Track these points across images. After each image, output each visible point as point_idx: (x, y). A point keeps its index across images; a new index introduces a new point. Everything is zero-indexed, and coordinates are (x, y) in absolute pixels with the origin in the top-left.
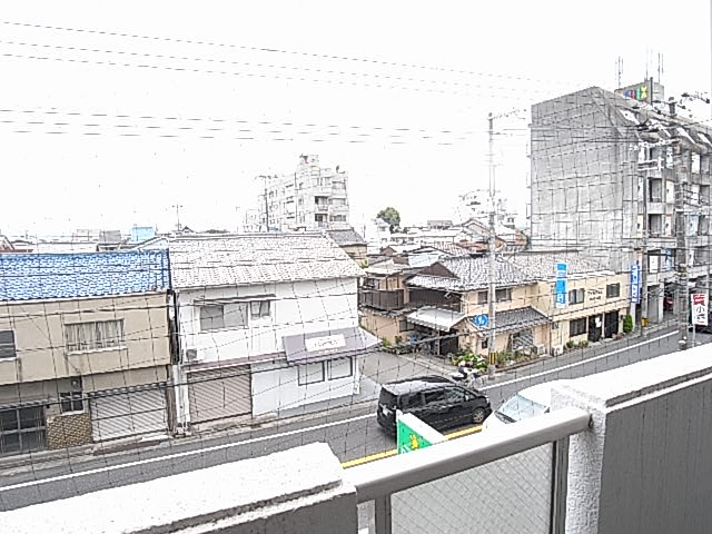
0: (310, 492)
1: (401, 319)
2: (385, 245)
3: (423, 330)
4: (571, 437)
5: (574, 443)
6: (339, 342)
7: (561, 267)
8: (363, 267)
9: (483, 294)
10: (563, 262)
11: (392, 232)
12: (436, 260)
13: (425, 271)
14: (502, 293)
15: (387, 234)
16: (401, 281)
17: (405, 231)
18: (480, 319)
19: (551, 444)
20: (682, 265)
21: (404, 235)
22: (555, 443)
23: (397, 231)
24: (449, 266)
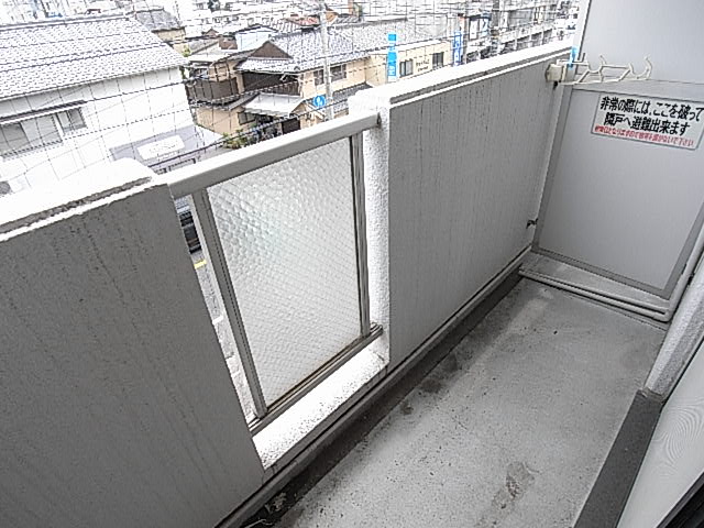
0: (121, 189)
1: (239, 110)
2: (206, 28)
3: (263, 119)
4: (365, 133)
5: (368, 141)
6: (176, 144)
7: (393, 37)
8: (186, 56)
9: (319, 73)
10: (393, 32)
11: (212, 10)
12: (267, 39)
13: (256, 54)
14: (338, 70)
15: (207, 13)
16: (231, 67)
17: (228, 8)
18: (318, 100)
19: (347, 139)
20: (496, 28)
21: (227, 13)
22: (351, 138)
23: (218, 8)
24: (281, 44)
